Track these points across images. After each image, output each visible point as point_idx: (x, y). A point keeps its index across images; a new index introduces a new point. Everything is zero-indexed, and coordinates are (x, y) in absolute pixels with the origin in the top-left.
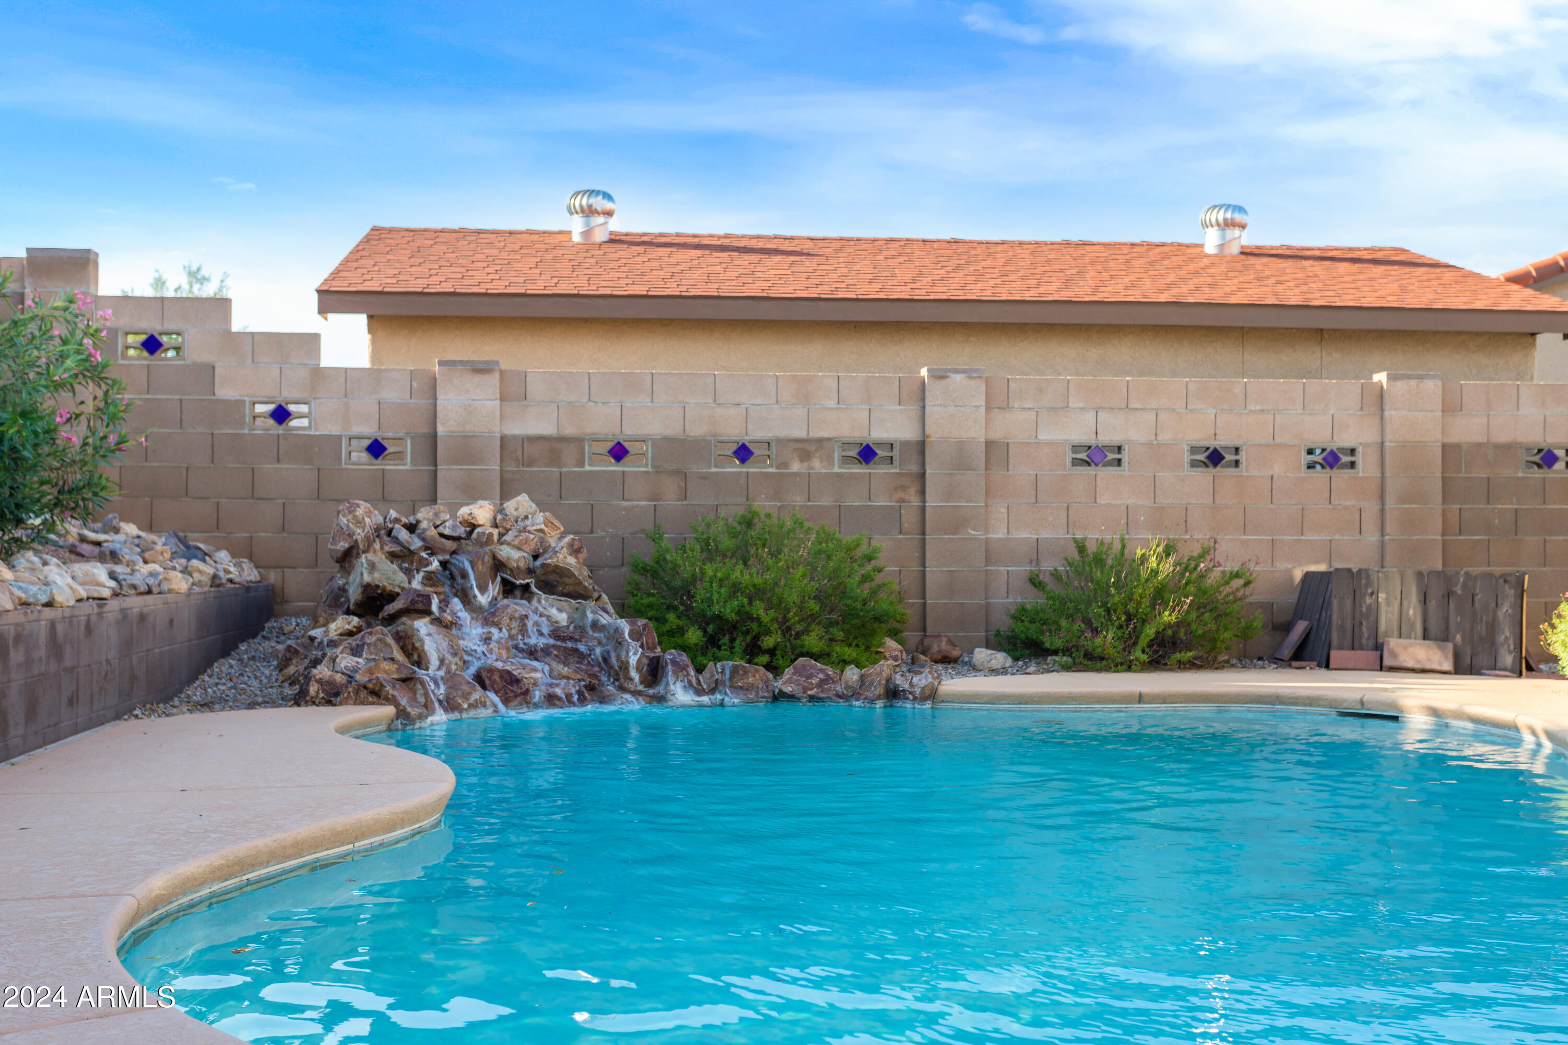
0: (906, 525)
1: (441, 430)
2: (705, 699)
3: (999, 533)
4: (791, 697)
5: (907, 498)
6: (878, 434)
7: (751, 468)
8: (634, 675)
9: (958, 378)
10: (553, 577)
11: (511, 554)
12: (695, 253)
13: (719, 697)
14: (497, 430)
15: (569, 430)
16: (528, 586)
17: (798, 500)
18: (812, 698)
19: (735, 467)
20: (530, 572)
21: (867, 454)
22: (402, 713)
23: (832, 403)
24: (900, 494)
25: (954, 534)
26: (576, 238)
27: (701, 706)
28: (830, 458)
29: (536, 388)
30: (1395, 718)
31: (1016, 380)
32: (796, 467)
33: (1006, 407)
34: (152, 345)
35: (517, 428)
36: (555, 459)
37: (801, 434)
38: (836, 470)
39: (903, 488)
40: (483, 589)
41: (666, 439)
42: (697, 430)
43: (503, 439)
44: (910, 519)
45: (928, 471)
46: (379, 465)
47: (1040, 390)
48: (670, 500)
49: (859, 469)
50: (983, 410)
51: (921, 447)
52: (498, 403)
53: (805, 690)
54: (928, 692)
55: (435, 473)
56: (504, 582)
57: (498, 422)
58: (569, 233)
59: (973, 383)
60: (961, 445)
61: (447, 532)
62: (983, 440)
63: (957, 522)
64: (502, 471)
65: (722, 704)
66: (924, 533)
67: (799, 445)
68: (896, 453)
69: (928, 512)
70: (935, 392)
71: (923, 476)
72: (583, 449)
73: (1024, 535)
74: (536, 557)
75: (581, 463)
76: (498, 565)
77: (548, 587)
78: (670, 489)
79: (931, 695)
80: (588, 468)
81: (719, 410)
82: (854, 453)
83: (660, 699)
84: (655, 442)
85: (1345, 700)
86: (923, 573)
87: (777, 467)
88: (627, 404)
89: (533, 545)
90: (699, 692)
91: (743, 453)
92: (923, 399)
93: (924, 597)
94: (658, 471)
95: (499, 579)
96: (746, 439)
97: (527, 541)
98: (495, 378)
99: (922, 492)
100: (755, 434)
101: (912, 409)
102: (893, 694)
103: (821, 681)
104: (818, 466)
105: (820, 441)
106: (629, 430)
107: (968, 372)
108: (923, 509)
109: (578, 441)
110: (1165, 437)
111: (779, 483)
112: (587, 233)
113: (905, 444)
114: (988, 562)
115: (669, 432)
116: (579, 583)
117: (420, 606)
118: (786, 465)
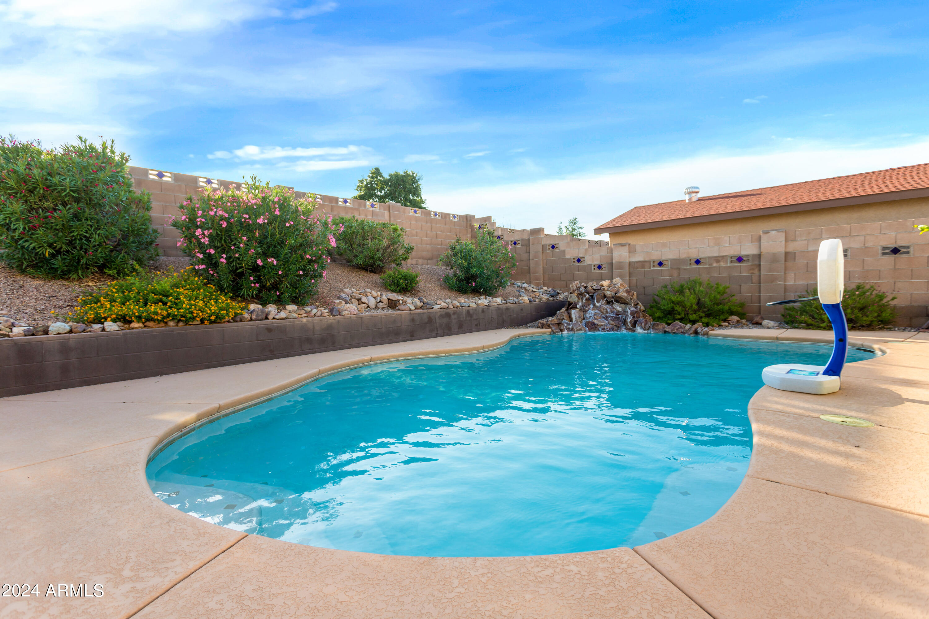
0: (754, 281)
1: (614, 261)
2: (646, 331)
3: (790, 282)
4: (668, 332)
5: (754, 272)
6: (744, 253)
7: (700, 266)
8: (629, 325)
9: (774, 232)
10: (618, 299)
11: (608, 293)
12: (709, 201)
13: (649, 331)
14: (627, 260)
15: (647, 259)
16: (612, 301)
17: (716, 274)
18: (674, 333)
19: (695, 266)
20: (613, 297)
21: (740, 259)
22: (552, 331)
23: (727, 245)
24: (752, 271)
25: (771, 283)
26: (687, 201)
27: (645, 333)
28: (727, 262)
29: (638, 248)
30: (872, 352)
31: (798, 231)
32: (715, 265)
33: (795, 240)
34: (553, 247)
35: (633, 259)
36: (643, 267)
37: (716, 254)
38: (729, 265)
39: (753, 269)
40: (598, 302)
41: (674, 260)
42: (683, 256)
43: (630, 263)
44: (755, 279)
45: (762, 264)
46: (600, 271)
47: (809, 233)
48: (675, 276)
49: (737, 264)
50: (784, 242)
51: (759, 256)
52: (628, 253)
53: (672, 330)
54: (705, 333)
55: (612, 272)
56: (607, 300)
57: (628, 258)
58: (685, 200)
59: (780, 234)
60: (774, 254)
61: (594, 288)
62: (784, 252)
63: (773, 279)
64: (629, 271)
65: (650, 333)
66: (760, 283)
67: (716, 258)
68: (750, 258)
69: (762, 277)
70: (764, 238)
71: (760, 265)
72: (650, 264)
73: (801, 283)
74: (616, 294)
75: (650, 267)
76: (605, 296)
77: (617, 301)
78: (675, 273)
79: (707, 334)
80: (652, 269)
81: (690, 250)
82: (734, 259)
83: (634, 331)
84: (671, 261)
85: (857, 344)
86: (760, 296)
87: (709, 265)
88: (663, 251)
89: (615, 291)
90: (644, 330)
91: (698, 262)
92: (760, 241)
93: (760, 303)
94: (672, 268)
95: (605, 299)
96: (698, 258)
97: (614, 290)
98: (627, 247)
99: (760, 270)
100: (701, 256)
101: (756, 244)
102: (696, 333)
103: (679, 328)
104: (722, 264)
105: (723, 257)
106: (664, 258)
107: (778, 230)
108: (760, 275)
109: (649, 262)
110: (869, 245)
111: (709, 270)
112: (690, 199)
113: (754, 256)
114: (785, 292)
115: (675, 257)
116: (625, 300)
117: (574, 306)
118: (711, 264)
